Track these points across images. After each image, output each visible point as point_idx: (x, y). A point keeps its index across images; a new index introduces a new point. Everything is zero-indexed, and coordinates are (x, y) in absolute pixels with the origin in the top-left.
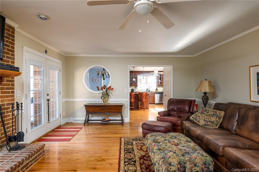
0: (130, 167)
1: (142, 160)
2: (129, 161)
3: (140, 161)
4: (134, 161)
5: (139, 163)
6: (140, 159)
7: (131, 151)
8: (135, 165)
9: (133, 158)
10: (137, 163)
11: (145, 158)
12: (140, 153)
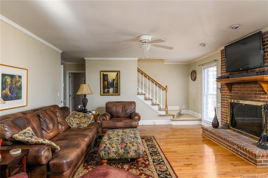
0: (157, 158)
1: (147, 163)
2: (159, 162)
3: (149, 163)
4: (155, 163)
5: (150, 161)
6: (149, 164)
7: (161, 174)
8: (153, 159)
9: (157, 165)
10: (152, 161)
11: (144, 165)
12: (150, 171)
